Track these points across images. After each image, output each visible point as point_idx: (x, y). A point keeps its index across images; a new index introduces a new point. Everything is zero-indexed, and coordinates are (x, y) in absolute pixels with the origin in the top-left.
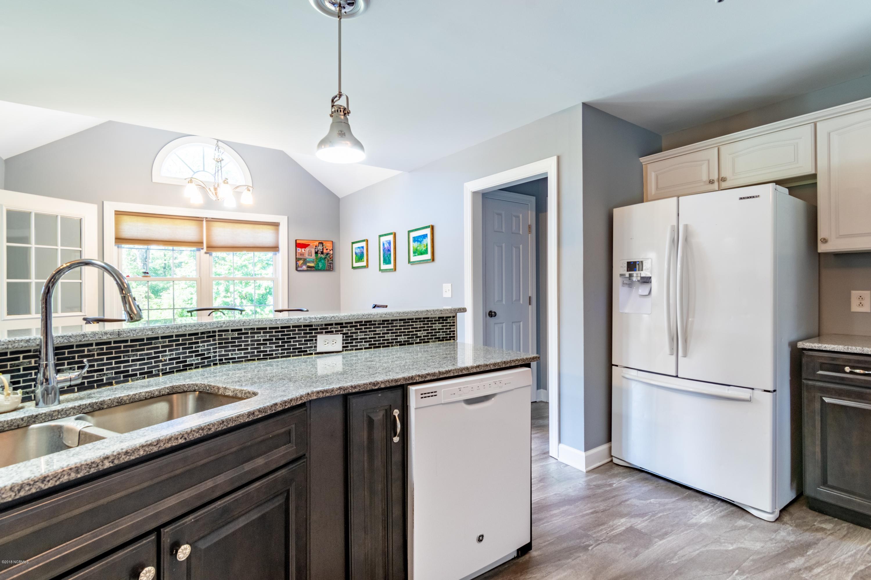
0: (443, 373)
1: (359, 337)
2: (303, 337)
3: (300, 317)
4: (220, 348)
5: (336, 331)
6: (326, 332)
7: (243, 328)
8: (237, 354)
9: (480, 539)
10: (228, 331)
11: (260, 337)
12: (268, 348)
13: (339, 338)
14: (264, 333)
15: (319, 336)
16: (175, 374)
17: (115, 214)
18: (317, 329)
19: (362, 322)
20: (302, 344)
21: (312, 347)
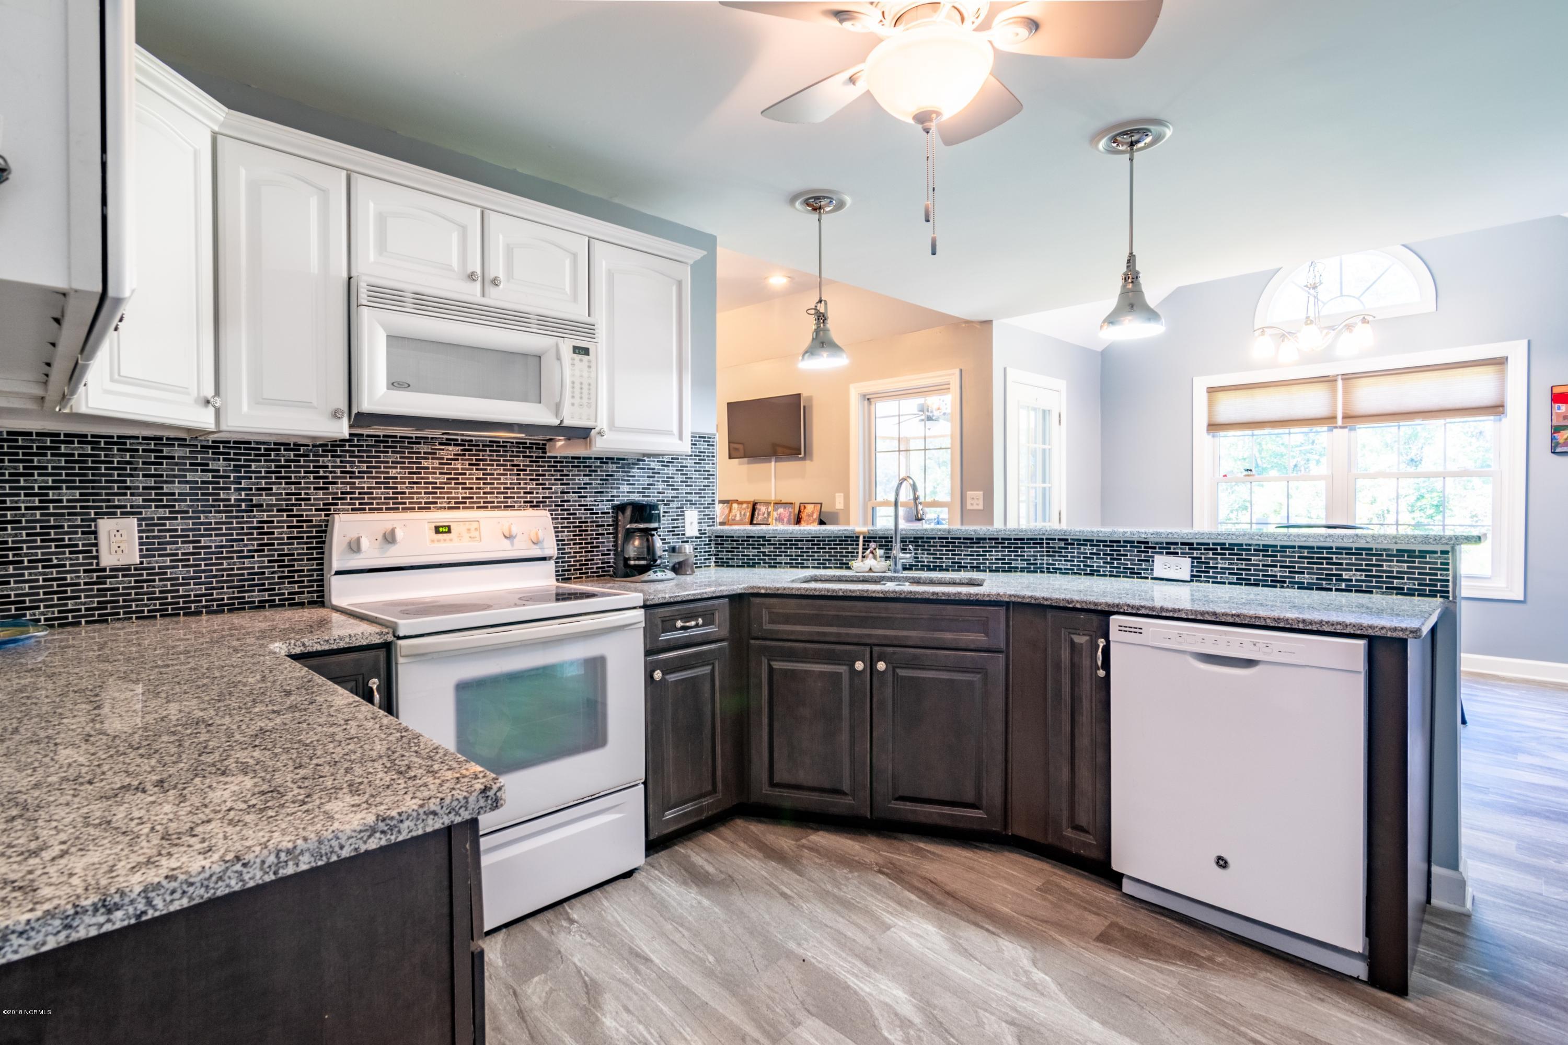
0: (1167, 610)
1: (1219, 566)
2: (1135, 556)
3: (1126, 530)
4: (1047, 556)
5: (1182, 553)
6: (1167, 553)
7: (1069, 538)
8: (1062, 565)
9: (1222, 863)
10: (1054, 539)
11: (1088, 549)
12: (1096, 563)
13: (1186, 563)
14: (1091, 545)
15: (1157, 557)
16: (1001, 573)
17: (1208, 392)
18: (1155, 548)
19: (1225, 544)
20: (1135, 564)
21: (1147, 570)
